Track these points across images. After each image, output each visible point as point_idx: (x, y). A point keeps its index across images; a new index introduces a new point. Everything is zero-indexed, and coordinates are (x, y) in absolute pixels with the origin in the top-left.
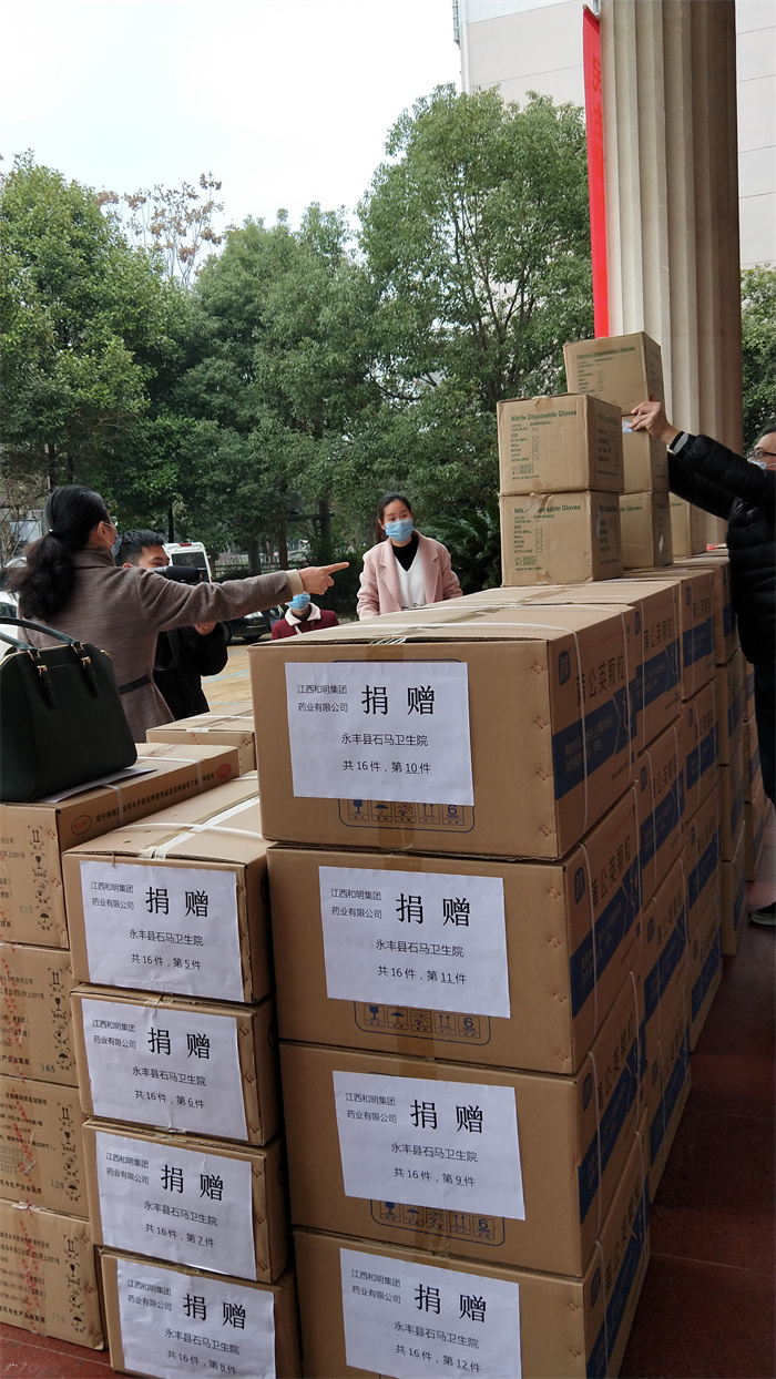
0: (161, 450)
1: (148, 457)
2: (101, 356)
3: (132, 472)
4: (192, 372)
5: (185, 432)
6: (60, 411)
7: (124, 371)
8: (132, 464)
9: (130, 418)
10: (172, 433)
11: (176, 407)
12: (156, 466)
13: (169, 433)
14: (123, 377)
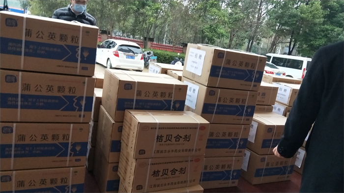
0: (323, 34)
1: (318, 35)
2: (312, 6)
3: (311, 38)
4: (341, 14)
5: (332, 30)
6: (295, 19)
7: (317, 10)
8: (313, 37)
9: (315, 24)
10: (328, 30)
11: (332, 23)
12: (320, 38)
13: (327, 30)
14: (316, 12)
